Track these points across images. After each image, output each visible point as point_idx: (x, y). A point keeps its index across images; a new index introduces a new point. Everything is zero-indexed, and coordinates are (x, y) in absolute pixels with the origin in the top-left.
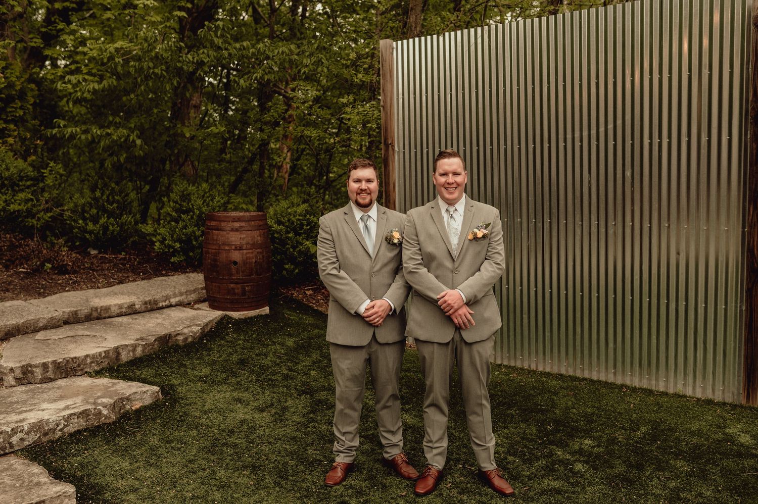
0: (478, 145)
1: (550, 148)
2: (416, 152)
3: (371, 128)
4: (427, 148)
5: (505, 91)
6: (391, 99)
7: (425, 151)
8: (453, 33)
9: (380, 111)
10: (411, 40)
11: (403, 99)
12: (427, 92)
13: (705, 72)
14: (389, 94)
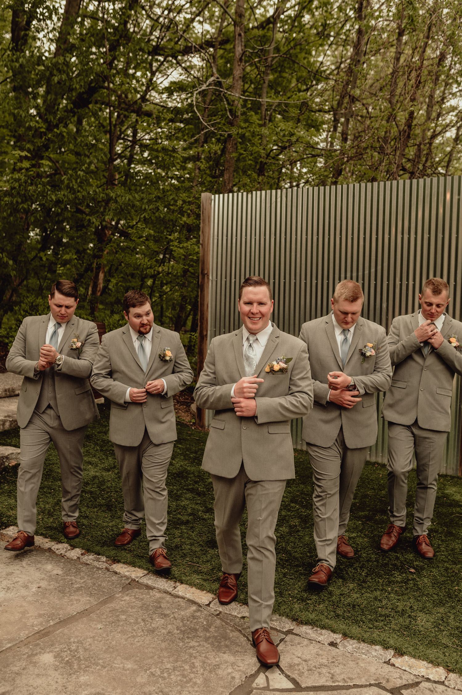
0: (274, 279)
1: (328, 284)
2: (226, 282)
3: (192, 260)
4: (235, 278)
5: (296, 239)
6: (209, 239)
7: (233, 281)
8: (259, 192)
9: (199, 247)
10: (226, 195)
11: (218, 240)
12: (236, 236)
13: (440, 236)
14: (207, 235)
